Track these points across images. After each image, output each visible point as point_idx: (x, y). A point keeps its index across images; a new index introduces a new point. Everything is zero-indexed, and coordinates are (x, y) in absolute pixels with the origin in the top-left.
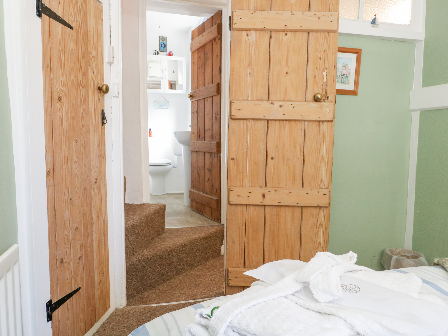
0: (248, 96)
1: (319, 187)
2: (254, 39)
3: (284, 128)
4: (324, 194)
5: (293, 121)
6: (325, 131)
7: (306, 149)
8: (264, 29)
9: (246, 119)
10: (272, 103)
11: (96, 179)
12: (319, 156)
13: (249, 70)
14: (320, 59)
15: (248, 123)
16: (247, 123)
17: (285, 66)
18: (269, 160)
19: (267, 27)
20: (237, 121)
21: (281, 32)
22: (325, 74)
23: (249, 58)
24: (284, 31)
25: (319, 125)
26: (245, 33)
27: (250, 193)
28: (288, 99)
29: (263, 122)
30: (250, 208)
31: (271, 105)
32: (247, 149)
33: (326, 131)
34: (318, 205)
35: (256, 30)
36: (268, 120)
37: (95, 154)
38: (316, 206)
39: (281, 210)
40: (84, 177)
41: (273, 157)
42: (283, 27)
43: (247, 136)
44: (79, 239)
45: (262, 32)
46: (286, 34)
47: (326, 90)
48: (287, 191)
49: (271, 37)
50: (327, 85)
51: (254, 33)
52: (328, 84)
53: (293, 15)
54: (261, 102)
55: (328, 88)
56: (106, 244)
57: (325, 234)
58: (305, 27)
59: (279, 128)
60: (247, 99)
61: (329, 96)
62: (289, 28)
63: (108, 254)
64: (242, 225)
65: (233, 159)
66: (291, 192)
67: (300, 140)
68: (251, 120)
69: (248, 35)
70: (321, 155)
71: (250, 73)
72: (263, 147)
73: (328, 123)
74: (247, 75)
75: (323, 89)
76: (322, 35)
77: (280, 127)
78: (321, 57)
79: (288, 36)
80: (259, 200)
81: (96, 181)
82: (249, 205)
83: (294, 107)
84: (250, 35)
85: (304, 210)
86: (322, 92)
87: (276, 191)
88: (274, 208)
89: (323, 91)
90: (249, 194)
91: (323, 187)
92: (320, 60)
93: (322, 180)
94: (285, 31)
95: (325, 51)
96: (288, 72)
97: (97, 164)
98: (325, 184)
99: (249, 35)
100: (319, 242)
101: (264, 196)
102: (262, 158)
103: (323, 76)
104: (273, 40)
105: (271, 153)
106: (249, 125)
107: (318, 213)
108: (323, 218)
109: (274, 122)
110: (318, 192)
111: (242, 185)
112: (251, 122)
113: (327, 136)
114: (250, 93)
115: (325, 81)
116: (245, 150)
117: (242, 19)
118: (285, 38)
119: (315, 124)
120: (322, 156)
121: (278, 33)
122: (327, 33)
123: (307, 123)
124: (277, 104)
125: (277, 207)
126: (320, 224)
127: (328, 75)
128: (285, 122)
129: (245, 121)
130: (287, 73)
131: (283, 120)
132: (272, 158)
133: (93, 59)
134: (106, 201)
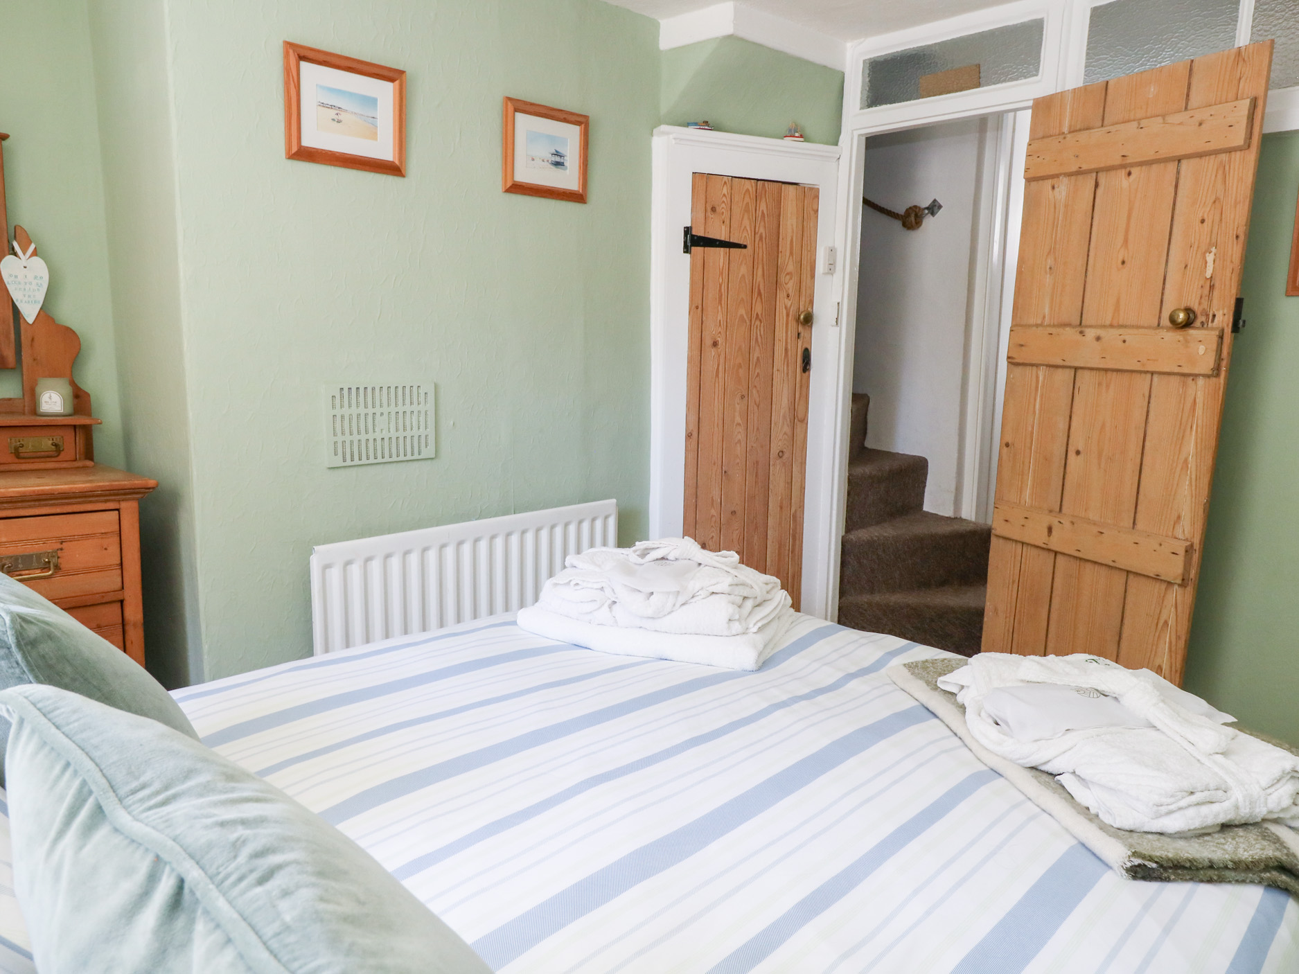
0: (1044, 317)
1: (1170, 534)
2: (1064, 194)
3: (1108, 387)
4: (1173, 553)
5: (1126, 374)
6: (1197, 400)
7: (1148, 438)
8: (1080, 171)
9: (1037, 365)
10: (1081, 332)
11: (782, 452)
12: (1178, 458)
13: (1050, 262)
14: (1203, 221)
15: (1039, 372)
16: (1037, 372)
17: (1122, 246)
18: (1072, 455)
19: (1085, 167)
20: (1020, 368)
21: (1119, 171)
22: (1210, 258)
23: (1052, 235)
24: (1123, 166)
25: (1184, 385)
26: (1049, 183)
27: (1026, 518)
28: (1121, 323)
29: (1067, 371)
30: (1029, 550)
31: (1079, 337)
32: (1033, 428)
33: (1200, 401)
34: (1158, 575)
35: (1070, 175)
36: (1076, 369)
37: (781, 415)
38: (1152, 575)
39: (1085, 568)
40: (755, 445)
41: (1080, 449)
42: (1117, 161)
43: (1035, 400)
44: (736, 528)
45: (1080, 177)
46: (1129, 174)
47: (1210, 299)
48: (1095, 530)
49: (1097, 185)
50: (1212, 287)
51: (1065, 180)
52: (1217, 285)
53: (1142, 128)
54: (1060, 330)
55: (1216, 293)
56: (797, 550)
57: (1173, 649)
58: (1164, 153)
59: (1097, 386)
60: (1042, 322)
61: (1216, 313)
62: (1129, 161)
63: (801, 568)
64: (1013, 582)
65: (1007, 445)
66: (1102, 533)
67: (1138, 415)
68: (1044, 367)
69: (1053, 188)
70: (1182, 457)
71: (1050, 268)
72: (1062, 425)
73: (1207, 379)
74: (1046, 272)
75: (1201, 297)
76: (1210, 163)
77: (1100, 384)
78: (1206, 217)
79: (1132, 177)
80: (1040, 538)
81: (781, 454)
82: (1028, 544)
83: (1124, 341)
84: (1059, 187)
85: (1133, 580)
86: (1200, 304)
87: (1073, 523)
88: (1072, 559)
89: (1203, 301)
90: (1023, 521)
91: (1181, 536)
92: (1200, 225)
93: (1179, 517)
94: (1126, 167)
95: (1215, 202)
96: (1126, 260)
97: (787, 429)
98: (1185, 530)
99: (1056, 186)
100: (1157, 665)
101: (1050, 530)
102: (1058, 450)
103: (1206, 263)
104: (1099, 192)
105: (1078, 441)
106: (1041, 379)
107: (1162, 595)
108: (1173, 610)
109: (1087, 374)
110: (1161, 545)
111: (1018, 502)
112: (1044, 370)
113: (1201, 413)
114: (1047, 311)
115: (1208, 276)
116: (1030, 429)
117: (1041, 158)
118: (1125, 183)
119: (1175, 381)
120: (1186, 460)
121: (1113, 173)
122: (1224, 155)
123: (1156, 378)
124: (1091, 333)
125: (1078, 561)
126: (1166, 623)
127: (1217, 262)
128: (1109, 374)
129: (1034, 368)
130: (1123, 262)
131: (1106, 370)
132: (1078, 453)
133: (788, 277)
134: (803, 488)
